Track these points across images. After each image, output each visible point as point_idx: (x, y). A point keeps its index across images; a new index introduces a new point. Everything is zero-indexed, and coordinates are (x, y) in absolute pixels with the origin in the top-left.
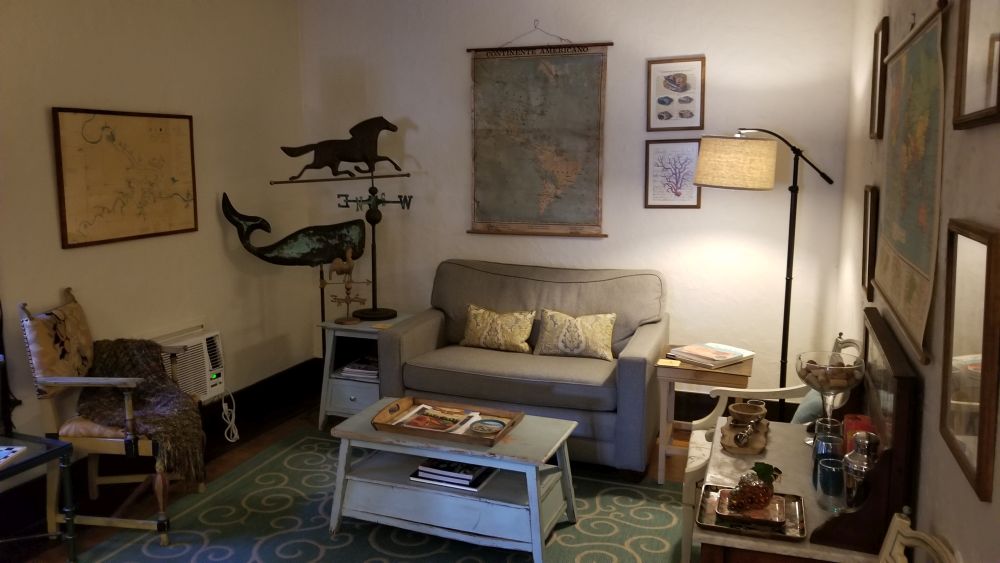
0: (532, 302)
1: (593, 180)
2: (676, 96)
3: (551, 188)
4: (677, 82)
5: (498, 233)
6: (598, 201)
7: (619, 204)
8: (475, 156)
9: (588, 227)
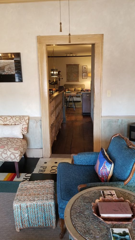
0: (74, 87)
1: (78, 76)
2: (85, 69)
3: (74, 77)
4: (85, 68)
5: (69, 82)
6: (78, 78)
7: (80, 79)
8: (67, 75)
9: (78, 81)
